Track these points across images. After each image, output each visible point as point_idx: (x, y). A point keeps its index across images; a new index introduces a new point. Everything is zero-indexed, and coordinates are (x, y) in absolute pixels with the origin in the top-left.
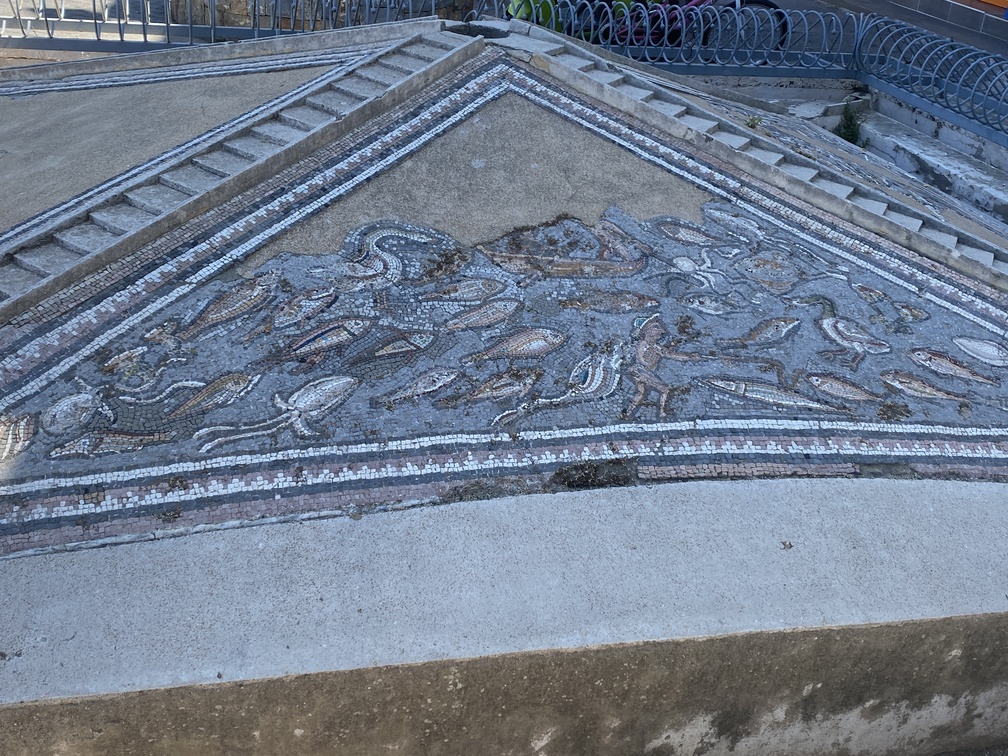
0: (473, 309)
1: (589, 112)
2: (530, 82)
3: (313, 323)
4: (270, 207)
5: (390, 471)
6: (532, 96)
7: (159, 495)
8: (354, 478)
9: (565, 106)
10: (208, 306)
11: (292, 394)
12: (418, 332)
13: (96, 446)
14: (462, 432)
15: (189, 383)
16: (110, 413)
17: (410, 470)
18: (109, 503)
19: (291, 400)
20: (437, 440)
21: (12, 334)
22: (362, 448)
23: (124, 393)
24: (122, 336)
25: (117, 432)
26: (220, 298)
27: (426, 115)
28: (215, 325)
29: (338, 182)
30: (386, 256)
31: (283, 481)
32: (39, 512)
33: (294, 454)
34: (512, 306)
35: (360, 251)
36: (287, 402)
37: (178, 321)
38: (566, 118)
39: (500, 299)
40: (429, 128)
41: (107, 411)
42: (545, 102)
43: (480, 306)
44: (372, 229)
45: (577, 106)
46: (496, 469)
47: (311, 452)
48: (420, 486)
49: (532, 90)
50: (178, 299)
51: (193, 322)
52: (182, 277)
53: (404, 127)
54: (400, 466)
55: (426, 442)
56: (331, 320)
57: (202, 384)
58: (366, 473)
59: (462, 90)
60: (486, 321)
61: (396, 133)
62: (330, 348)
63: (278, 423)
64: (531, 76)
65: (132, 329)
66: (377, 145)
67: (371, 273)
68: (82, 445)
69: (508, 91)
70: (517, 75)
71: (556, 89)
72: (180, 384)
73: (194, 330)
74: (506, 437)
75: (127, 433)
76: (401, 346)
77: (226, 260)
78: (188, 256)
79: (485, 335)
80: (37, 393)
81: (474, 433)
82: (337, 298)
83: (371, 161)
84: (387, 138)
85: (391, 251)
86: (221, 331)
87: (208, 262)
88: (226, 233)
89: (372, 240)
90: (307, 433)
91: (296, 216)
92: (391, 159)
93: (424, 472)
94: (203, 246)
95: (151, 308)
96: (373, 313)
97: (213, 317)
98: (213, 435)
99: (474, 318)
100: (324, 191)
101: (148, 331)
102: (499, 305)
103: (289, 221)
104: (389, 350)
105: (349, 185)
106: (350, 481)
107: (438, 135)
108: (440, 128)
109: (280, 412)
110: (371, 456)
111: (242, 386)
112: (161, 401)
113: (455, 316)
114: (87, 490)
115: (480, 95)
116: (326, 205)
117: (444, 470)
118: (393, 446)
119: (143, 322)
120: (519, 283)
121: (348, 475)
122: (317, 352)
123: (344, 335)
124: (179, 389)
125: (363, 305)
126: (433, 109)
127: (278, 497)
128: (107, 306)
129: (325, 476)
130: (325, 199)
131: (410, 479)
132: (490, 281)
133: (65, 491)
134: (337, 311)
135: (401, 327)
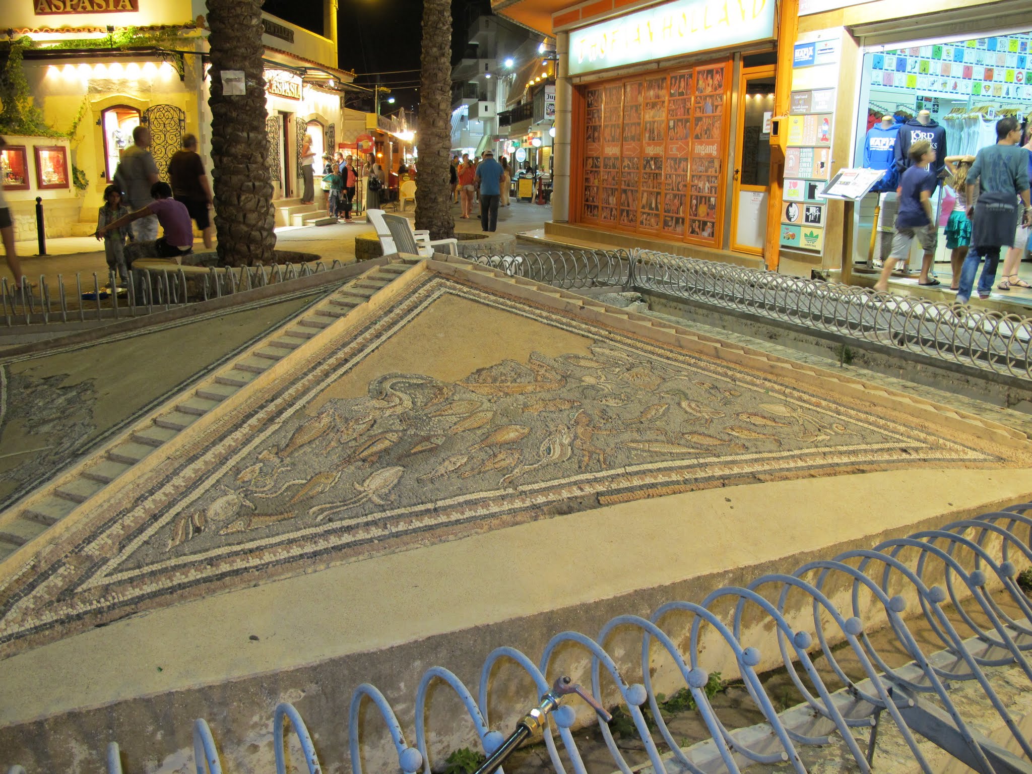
0: (465, 419)
1: (501, 300)
2: (459, 286)
3: (365, 437)
4: (314, 373)
5: (443, 519)
6: (462, 294)
7: (299, 549)
8: (421, 525)
9: (485, 298)
10: (294, 434)
11: (364, 481)
12: (435, 436)
13: (249, 525)
14: (481, 491)
15: (297, 482)
16: (251, 505)
17: (455, 516)
18: (268, 557)
19: (365, 485)
20: (468, 497)
21: (172, 464)
22: (421, 507)
23: (256, 492)
24: (243, 459)
25: (259, 515)
26: (300, 429)
27: (397, 311)
28: (302, 446)
29: (353, 355)
30: (398, 393)
31: (375, 532)
32: (225, 567)
33: (378, 515)
34: (490, 415)
35: (381, 393)
36: (362, 486)
37: (278, 446)
38: (488, 305)
39: (483, 411)
40: (402, 318)
41: (248, 503)
42: (471, 297)
43: (470, 417)
44: (385, 379)
45: (492, 297)
46: (510, 510)
47: (389, 513)
48: (466, 525)
49: (460, 290)
50: (273, 433)
51: (287, 446)
52: (271, 420)
53: (386, 319)
54: (448, 515)
55: (461, 499)
56: (375, 435)
57: (304, 481)
58: (428, 521)
59: (417, 295)
60: (476, 425)
61: (382, 323)
62: (380, 452)
63: (362, 499)
64: (458, 283)
65: (249, 454)
66: (372, 331)
67: (393, 404)
68: (239, 525)
69: (446, 293)
70: (448, 283)
71: (476, 289)
72: (291, 483)
73: (289, 450)
74: (510, 491)
75: (266, 515)
76: (426, 445)
77: (297, 406)
78: (272, 407)
79: (479, 432)
80: (199, 498)
81: (489, 490)
82: (375, 422)
83: (371, 341)
84: (378, 326)
85: (400, 390)
86: (307, 449)
87: (285, 409)
88: (292, 391)
89: (387, 385)
90: (382, 503)
91: (334, 377)
92: (384, 338)
93: (465, 516)
94: (279, 401)
95: (257, 441)
96: (401, 428)
97: (299, 441)
98: (322, 511)
99: (467, 424)
100: (346, 361)
101: (260, 454)
102: (482, 414)
103: (329, 380)
104: (419, 448)
105: (362, 355)
106: (419, 528)
107: (409, 321)
108: (410, 317)
109: (360, 493)
110: (428, 511)
111: (331, 479)
112: (281, 494)
113: (455, 424)
114: (251, 551)
115: (429, 296)
116: (351, 369)
117: (478, 514)
118: (440, 504)
119: (255, 449)
120: (490, 401)
121: (417, 524)
122: (372, 455)
123: (387, 443)
124: (290, 486)
125: (393, 424)
126: (402, 307)
127: (376, 542)
128: (229, 441)
129: (402, 527)
130: (349, 365)
131: (458, 522)
132: (471, 402)
133: (237, 554)
134: (377, 430)
135: (422, 434)
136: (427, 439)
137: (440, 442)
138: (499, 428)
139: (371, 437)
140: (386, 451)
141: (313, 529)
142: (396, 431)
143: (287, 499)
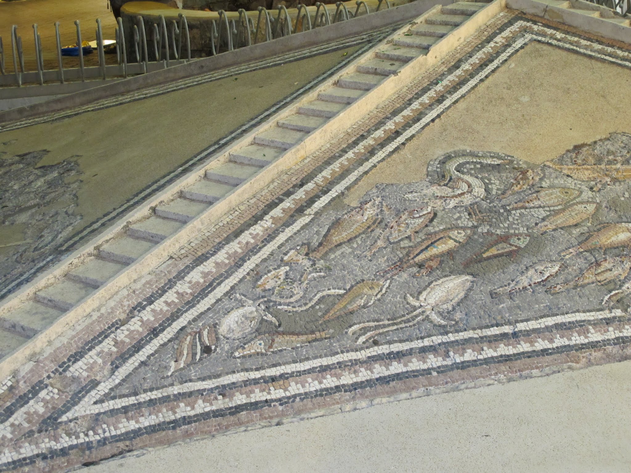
0: (557, 213)
1: (610, 49)
2: (549, 31)
3: (422, 236)
4: (356, 150)
5: (524, 347)
6: (554, 42)
7: (335, 379)
8: (495, 354)
9: (586, 47)
10: (329, 230)
11: (420, 293)
12: (516, 235)
13: (271, 347)
14: (578, 311)
15: (332, 292)
16: (274, 320)
17: (541, 344)
18: (294, 388)
19: (422, 298)
20: (560, 319)
21: (176, 265)
22: (495, 331)
23: (280, 304)
24: (265, 260)
25: (283, 333)
26: (337, 223)
27: (466, 66)
28: (340, 245)
29: (408, 125)
30: (467, 177)
31: (433, 361)
32: (240, 399)
33: (437, 339)
34: (591, 208)
35: (444, 176)
36: (418, 299)
37: (308, 244)
38: (590, 57)
39: (582, 203)
40: (472, 76)
41: (269, 317)
42: (567, 46)
43: (563, 210)
44: (448, 158)
45: (597, 46)
46: (618, 338)
47: (452, 337)
48: (555, 356)
49: (552, 37)
50: (302, 228)
51: (321, 244)
52: (300, 211)
53: (451, 77)
54: (532, 343)
55: (550, 321)
56: (435, 233)
57: (342, 292)
58: (504, 349)
59: (492, 44)
60: (572, 222)
61: (445, 82)
62: (442, 255)
63: (416, 316)
64: (549, 27)
65: (272, 254)
66: (432, 93)
67: (460, 192)
68: (258, 346)
69: (532, 40)
70: (535, 28)
71: (574, 34)
72: (325, 293)
73: (323, 250)
74: (618, 313)
75: (293, 334)
76: (503, 248)
77: (333, 193)
78: (300, 194)
79: (576, 232)
80: (209, 309)
81: (589, 311)
82: (435, 215)
83: (431, 106)
84: (439, 88)
85: (469, 173)
86: (346, 249)
87: (319, 197)
88: (326, 173)
89: (452, 166)
90: (443, 322)
91: (381, 154)
92: (447, 103)
93: (555, 345)
94: (310, 186)
95: (281, 238)
96: (470, 224)
97: (336, 239)
98: (364, 331)
99: (560, 220)
100: (397, 134)
101: (285, 254)
102: (580, 207)
103: (374, 160)
104: (494, 251)
105: (418, 126)
106: (492, 358)
107: (482, 81)
108: (482, 74)
109: (415, 308)
110: (504, 336)
111: (377, 290)
112: (313, 307)
113: (543, 220)
114: (273, 379)
115: (509, 45)
116: (403, 144)
117: (572, 343)
118: (521, 326)
119: (279, 247)
120: (591, 189)
121: (489, 353)
122: (431, 259)
123: (451, 244)
124: (323, 297)
125: (460, 218)
126: (471, 61)
127: (435, 374)
128: (246, 237)
129: (469, 355)
130: (400, 140)
131: (544, 352)
132: (565, 190)
133: (256, 382)
134: (437, 226)
135: (499, 232)
136: (505, 239)
137: (522, 244)
138: (604, 226)
139: (429, 234)
140: (450, 254)
141: (353, 354)
142: (464, 228)
143: (320, 314)
